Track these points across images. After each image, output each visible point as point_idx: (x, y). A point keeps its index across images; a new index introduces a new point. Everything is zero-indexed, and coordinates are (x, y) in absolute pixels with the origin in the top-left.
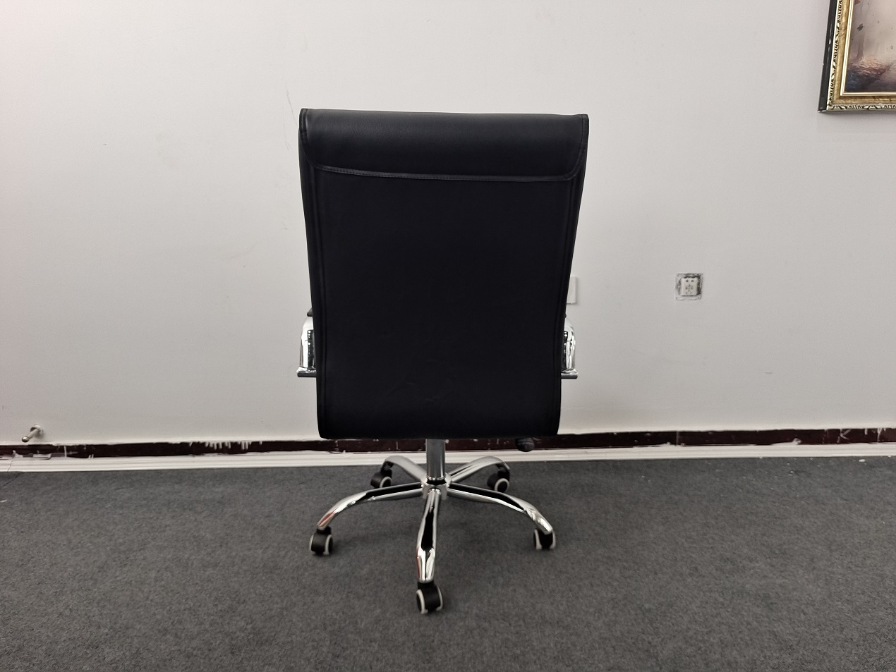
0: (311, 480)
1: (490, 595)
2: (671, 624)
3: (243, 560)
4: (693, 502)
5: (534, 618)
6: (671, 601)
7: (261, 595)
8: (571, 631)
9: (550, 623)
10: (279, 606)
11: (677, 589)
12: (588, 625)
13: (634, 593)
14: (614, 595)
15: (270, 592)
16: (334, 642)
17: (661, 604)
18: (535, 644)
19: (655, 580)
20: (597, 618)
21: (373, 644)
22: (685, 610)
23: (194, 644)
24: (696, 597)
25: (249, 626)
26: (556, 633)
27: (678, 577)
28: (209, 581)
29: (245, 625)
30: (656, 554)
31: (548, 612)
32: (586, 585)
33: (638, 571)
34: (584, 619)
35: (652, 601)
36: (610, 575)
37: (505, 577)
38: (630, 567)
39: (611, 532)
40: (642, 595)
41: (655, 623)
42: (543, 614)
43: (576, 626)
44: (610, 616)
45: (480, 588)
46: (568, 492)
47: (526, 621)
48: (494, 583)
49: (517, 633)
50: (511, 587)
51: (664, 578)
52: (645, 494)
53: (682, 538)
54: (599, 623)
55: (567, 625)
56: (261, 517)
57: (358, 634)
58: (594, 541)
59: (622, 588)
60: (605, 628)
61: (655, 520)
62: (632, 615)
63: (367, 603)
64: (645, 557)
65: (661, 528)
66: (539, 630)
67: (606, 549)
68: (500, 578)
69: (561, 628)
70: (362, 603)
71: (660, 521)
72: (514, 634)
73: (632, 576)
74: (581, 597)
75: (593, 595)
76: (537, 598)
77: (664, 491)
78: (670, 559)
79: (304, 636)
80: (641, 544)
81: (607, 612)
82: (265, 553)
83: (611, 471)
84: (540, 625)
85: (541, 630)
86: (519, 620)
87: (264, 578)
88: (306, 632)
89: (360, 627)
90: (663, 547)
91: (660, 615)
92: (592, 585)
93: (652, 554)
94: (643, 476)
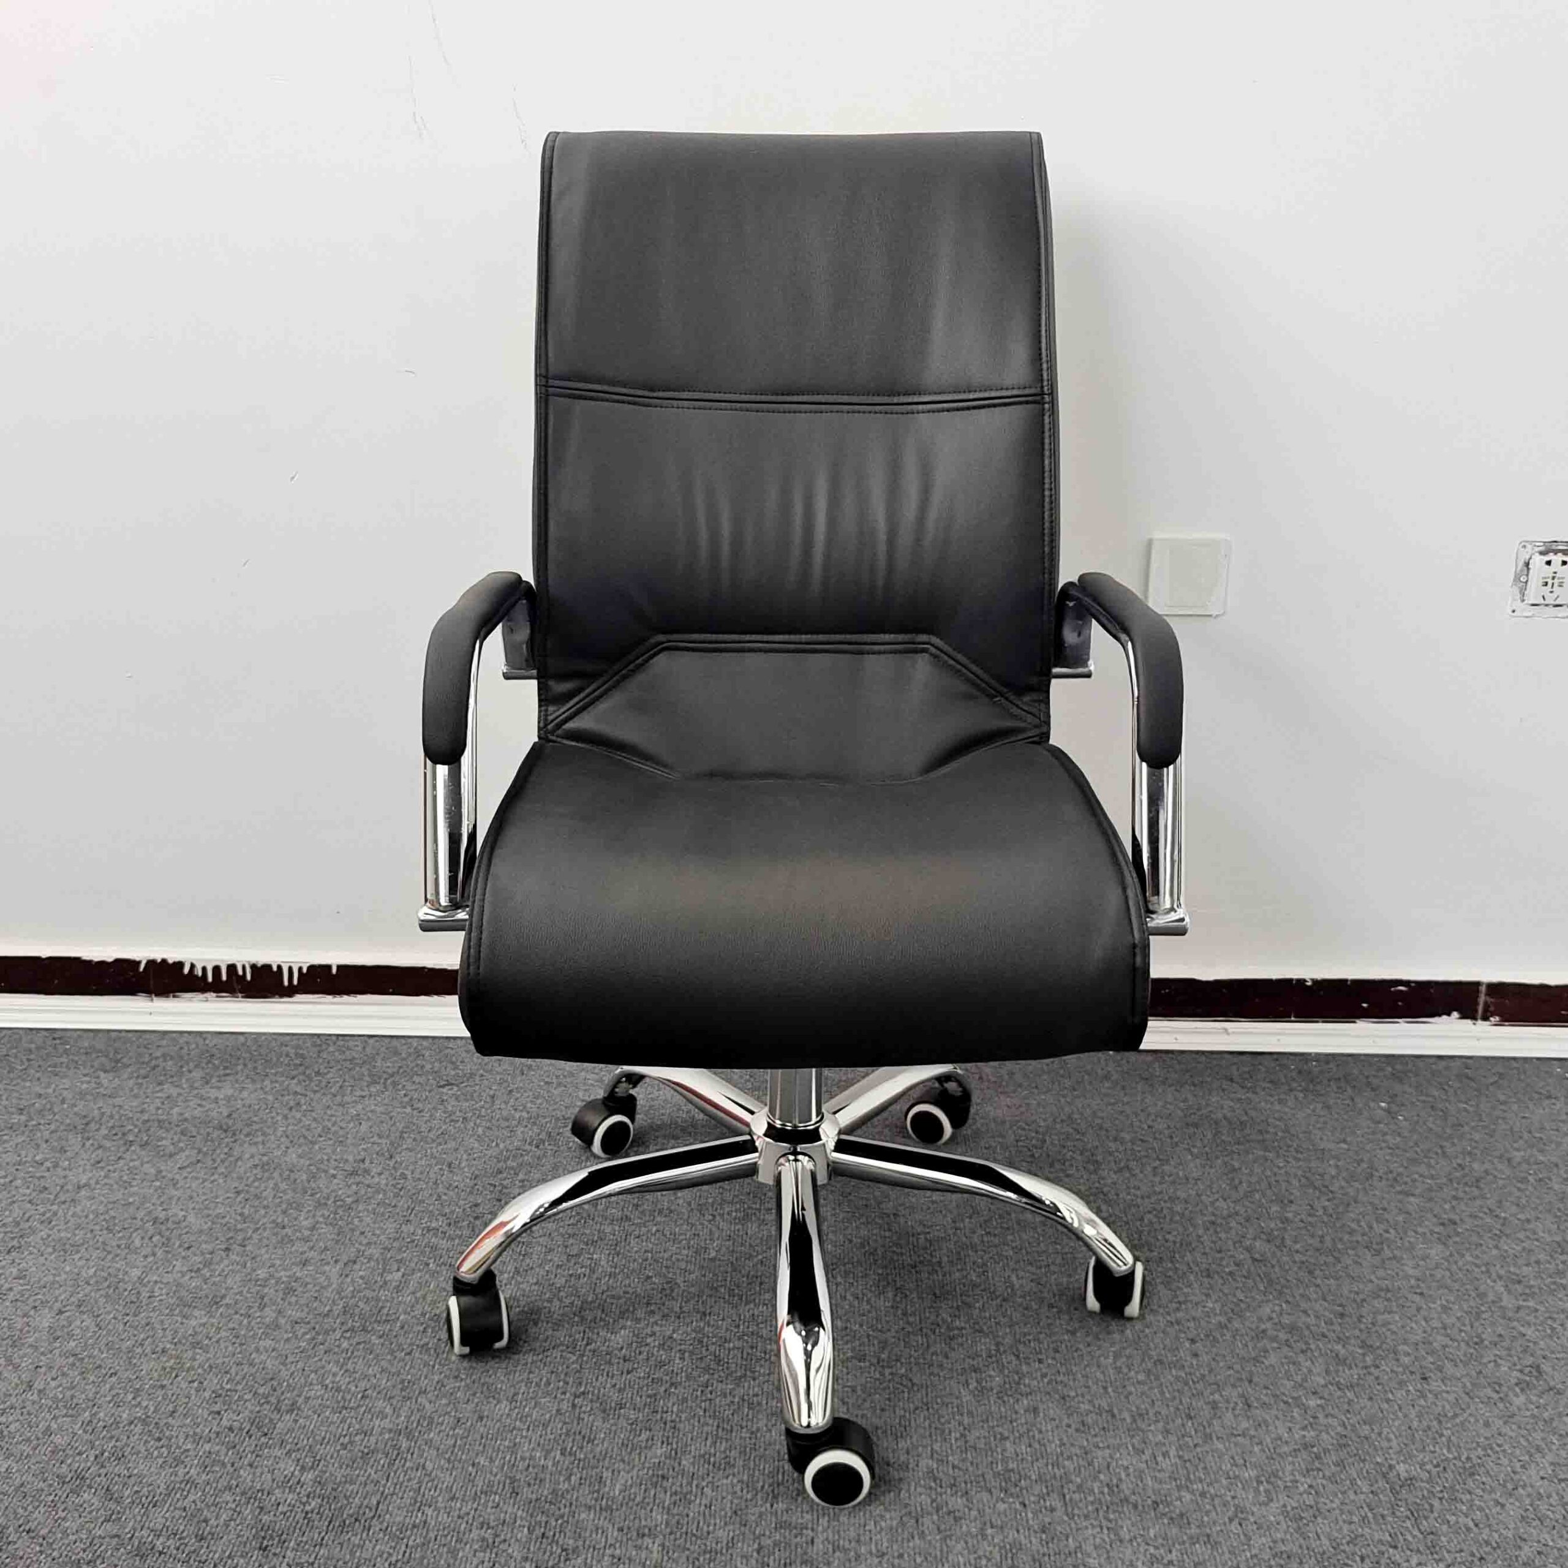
0: (472, 1075)
1: (966, 1420)
2: (1471, 1524)
3: (289, 1291)
4: (1524, 1180)
5: (1091, 1490)
6: (1468, 1458)
7: (338, 1390)
8: (1194, 1530)
9: (1135, 1506)
10: (387, 1423)
12: (1239, 1514)
13: (1365, 1430)
14: (1310, 1434)
15: (363, 1385)
16: (539, 1532)
17: (1442, 1466)
19: (1424, 1397)
20: (1263, 1499)
21: (647, 1541)
22: (1510, 1486)
23: (158, 1518)
24: (1538, 1449)
25: (308, 1477)
26: (1152, 1533)
27: (1489, 1391)
28: (196, 1345)
29: (297, 1473)
30: (1423, 1323)
31: (1128, 1475)
32: (1232, 1405)
33: (1376, 1372)
34: (1229, 1498)
35: (1415, 1456)
36: (1299, 1379)
37: (1006, 1372)
38: (1354, 1358)
39: (1298, 1257)
40: (1389, 1440)
41: (1426, 1518)
42: (1115, 1481)
43: (1206, 1519)
44: (1301, 1494)
45: (939, 1400)
46: (1176, 1140)
47: (1068, 1497)
48: (976, 1388)
49: (1044, 1532)
50: (1025, 1402)
51: (1448, 1392)
52: (1391, 1154)
53: (1495, 1281)
54: (1271, 1514)
55: (1182, 1515)
56: (334, 1176)
57: (604, 1513)
58: (1250, 1282)
59: (1333, 1416)
60: (1288, 1527)
61: (1420, 1230)
62: (1362, 1493)
63: (629, 1427)
64: (1394, 1333)
65: (1436, 1252)
66: (1105, 1523)
67: (1284, 1305)
68: (992, 1373)
69: (1166, 1521)
70: (614, 1428)
71: (1432, 1232)
72: (1035, 1532)
73: (1358, 1385)
74: (1218, 1438)
75: (1252, 1432)
76: (1096, 1436)
77: (1441, 1147)
78: (1463, 1341)
79: (457, 1512)
80: (1382, 1294)
81: (1292, 1481)
82: (347, 1276)
83: (1294, 1085)
84: (1107, 1512)
85: (1110, 1525)
86: (1048, 1494)
87: (345, 1345)
88: (463, 1500)
89: (612, 1494)
90: (1443, 1306)
91: (1441, 1499)
92: (1249, 1406)
93: (1414, 1325)
94: (1383, 1104)
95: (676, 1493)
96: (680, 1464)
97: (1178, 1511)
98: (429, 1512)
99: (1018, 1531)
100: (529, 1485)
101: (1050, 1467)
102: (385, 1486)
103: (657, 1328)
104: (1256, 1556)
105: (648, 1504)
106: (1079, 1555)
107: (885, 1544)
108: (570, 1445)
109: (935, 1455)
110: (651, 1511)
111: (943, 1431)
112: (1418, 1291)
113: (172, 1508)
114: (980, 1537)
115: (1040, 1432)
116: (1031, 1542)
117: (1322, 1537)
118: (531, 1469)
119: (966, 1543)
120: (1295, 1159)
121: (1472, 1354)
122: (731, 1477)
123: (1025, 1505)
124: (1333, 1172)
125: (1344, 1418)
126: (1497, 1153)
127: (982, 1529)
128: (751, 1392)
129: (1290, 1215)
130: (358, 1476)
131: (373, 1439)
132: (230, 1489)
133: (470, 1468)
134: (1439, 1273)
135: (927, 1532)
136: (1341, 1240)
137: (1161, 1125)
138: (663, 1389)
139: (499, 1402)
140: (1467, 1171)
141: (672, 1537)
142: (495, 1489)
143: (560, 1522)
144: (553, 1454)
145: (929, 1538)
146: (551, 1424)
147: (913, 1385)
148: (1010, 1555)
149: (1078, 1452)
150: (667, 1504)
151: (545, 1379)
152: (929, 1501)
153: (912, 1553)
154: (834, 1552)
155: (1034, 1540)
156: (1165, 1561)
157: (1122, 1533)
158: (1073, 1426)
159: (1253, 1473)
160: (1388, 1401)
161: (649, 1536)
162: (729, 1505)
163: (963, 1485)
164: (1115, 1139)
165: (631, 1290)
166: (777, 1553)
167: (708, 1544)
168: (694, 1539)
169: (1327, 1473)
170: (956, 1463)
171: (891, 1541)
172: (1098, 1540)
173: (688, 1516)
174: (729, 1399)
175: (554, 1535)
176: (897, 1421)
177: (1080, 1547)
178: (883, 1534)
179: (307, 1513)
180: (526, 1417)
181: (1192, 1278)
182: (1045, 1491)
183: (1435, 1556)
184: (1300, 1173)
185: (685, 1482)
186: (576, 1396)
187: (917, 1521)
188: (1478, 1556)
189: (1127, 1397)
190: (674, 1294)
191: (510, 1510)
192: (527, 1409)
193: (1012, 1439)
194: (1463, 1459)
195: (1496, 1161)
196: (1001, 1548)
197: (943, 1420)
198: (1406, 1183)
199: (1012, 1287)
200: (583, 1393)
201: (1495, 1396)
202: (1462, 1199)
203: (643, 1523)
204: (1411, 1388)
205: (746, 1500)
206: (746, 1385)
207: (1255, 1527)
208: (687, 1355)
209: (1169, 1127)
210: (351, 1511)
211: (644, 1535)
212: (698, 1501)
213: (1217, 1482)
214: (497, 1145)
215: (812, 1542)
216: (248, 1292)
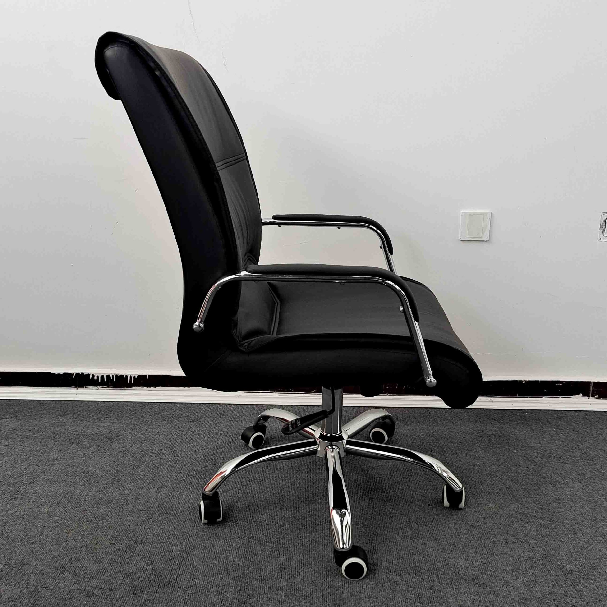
0: (201, 418)
1: (399, 547)
2: (595, 588)
3: (137, 499)
5: (448, 574)
6: (593, 563)
7: (158, 536)
8: (489, 589)
9: (466, 580)
10: (178, 548)
11: (600, 550)
12: (506, 583)
13: (553, 552)
14: (532, 554)
15: (168, 533)
16: (239, 588)
17: (583, 566)
18: (450, 601)
19: (575, 540)
20: (515, 578)
21: (280, 592)
23: (94, 583)
25: (150, 567)
26: (473, 590)
27: (600, 538)
28: (103, 519)
29: (145, 566)
30: (573, 512)
31: (462, 569)
32: (501, 543)
33: (556, 530)
34: (502, 577)
35: (573, 562)
36: (526, 533)
37: (413, 529)
38: (547, 525)
39: (523, 487)
40: (562, 556)
41: (578, 585)
42: (457, 571)
43: (493, 585)
44: (529, 576)
45: (388, 540)
46: (474, 443)
47: (439, 576)
48: (402, 536)
49: (431, 589)
50: (421, 541)
51: (584, 538)
52: (558, 448)
53: (600, 496)
54: (518, 583)
55: (484, 583)
56: (151, 456)
57: (263, 582)
58: (506, 496)
59: (541, 547)
60: (525, 588)
61: (570, 477)
62: (553, 576)
63: (270, 550)
64: (562, 516)
65: (577, 485)
66: (454, 586)
67: (519, 505)
68: (408, 530)
69: (478, 586)
70: (264, 550)
71: (575, 478)
72: (428, 589)
73: (549, 535)
74: (496, 555)
75: (509, 553)
76: (449, 554)
77: (578, 445)
78: (589, 519)
79: (207, 581)
80: (557, 501)
81: (525, 571)
82: (159, 493)
83: (519, 421)
84: (455, 582)
85: (456, 587)
86: (432, 575)
87: (160, 519)
88: (209, 577)
89: (265, 574)
90: (580, 506)
91: (583, 578)
92: (508, 543)
93: (570, 513)
94: (554, 429)
95: (290, 574)
96: (290, 563)
97: (482, 582)
98: (197, 581)
99: (421, 589)
100: (234, 571)
101: (432, 565)
102: (179, 571)
103: (278, 513)
104: (513, 599)
105: (279, 578)
106: (445, 598)
107: (371, 594)
108: (248, 556)
109: (388, 561)
110: (281, 581)
111: (390, 552)
112: (571, 500)
113: (99, 579)
114: (407, 591)
115: (428, 552)
116: (426, 593)
117: (538, 593)
118: (234, 565)
119: (402, 593)
120: (521, 449)
121: (593, 524)
122: (310, 569)
123: (423, 580)
124: (536, 454)
125: (544, 548)
126: (600, 448)
127: (407, 589)
128: (316, 537)
129: (520, 471)
130: (168, 567)
131: (173, 554)
132: (120, 572)
133: (211, 565)
134: (579, 494)
135: (386, 589)
136: (540, 481)
137: (468, 437)
138: (282, 536)
139: (220, 540)
140: (588, 454)
141: (289, 590)
142: (221, 572)
143: (246, 585)
144: (242, 560)
145: (387, 591)
146: (240, 549)
147: (378, 534)
148: (418, 598)
149: (442, 559)
150: (286, 578)
151: (237, 532)
152: (386, 578)
153: (381, 597)
154: (351, 596)
155: (427, 592)
156: (478, 601)
157: (461, 591)
158: (440, 550)
159: (510, 568)
160: (561, 541)
161: (280, 590)
162: (310, 579)
163: (399, 572)
164: (451, 442)
165: (267, 498)
166: (330, 597)
167: (303, 593)
168: (298, 591)
169: (539, 569)
170: (396, 563)
171: (373, 592)
172: (452, 593)
173: (295, 583)
174: (307, 539)
175: (244, 589)
176: (373, 548)
177: (445, 595)
178: (370, 589)
179: (150, 581)
180: (231, 546)
181: (483, 494)
182: (430, 574)
183: (582, 599)
184: (523, 455)
185: (293, 570)
186: (249, 538)
187: (382, 585)
188: (599, 599)
189: (460, 539)
190: (284, 500)
191: (227, 580)
192: (231, 543)
193: (417, 554)
194: (591, 564)
195: (599, 451)
196: (415, 595)
197: (390, 547)
198: (564, 459)
199: (414, 498)
200: (252, 537)
201: (603, 540)
202: (587, 465)
203: (278, 585)
204: (570, 537)
205: (317, 577)
206: (314, 534)
207: (512, 588)
208: (290, 523)
209: (471, 438)
210: (167, 580)
211: (278, 590)
212: (298, 577)
213: (496, 571)
214: (213, 444)
215: (343, 593)
216: (121, 499)
